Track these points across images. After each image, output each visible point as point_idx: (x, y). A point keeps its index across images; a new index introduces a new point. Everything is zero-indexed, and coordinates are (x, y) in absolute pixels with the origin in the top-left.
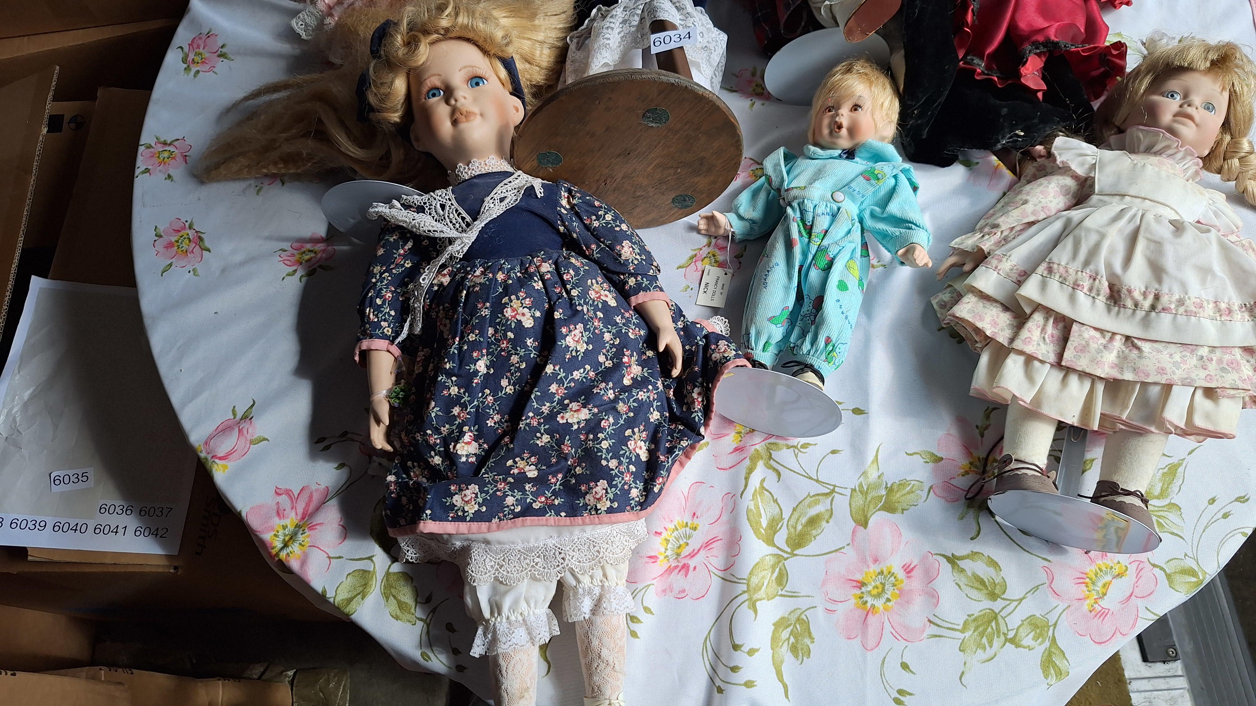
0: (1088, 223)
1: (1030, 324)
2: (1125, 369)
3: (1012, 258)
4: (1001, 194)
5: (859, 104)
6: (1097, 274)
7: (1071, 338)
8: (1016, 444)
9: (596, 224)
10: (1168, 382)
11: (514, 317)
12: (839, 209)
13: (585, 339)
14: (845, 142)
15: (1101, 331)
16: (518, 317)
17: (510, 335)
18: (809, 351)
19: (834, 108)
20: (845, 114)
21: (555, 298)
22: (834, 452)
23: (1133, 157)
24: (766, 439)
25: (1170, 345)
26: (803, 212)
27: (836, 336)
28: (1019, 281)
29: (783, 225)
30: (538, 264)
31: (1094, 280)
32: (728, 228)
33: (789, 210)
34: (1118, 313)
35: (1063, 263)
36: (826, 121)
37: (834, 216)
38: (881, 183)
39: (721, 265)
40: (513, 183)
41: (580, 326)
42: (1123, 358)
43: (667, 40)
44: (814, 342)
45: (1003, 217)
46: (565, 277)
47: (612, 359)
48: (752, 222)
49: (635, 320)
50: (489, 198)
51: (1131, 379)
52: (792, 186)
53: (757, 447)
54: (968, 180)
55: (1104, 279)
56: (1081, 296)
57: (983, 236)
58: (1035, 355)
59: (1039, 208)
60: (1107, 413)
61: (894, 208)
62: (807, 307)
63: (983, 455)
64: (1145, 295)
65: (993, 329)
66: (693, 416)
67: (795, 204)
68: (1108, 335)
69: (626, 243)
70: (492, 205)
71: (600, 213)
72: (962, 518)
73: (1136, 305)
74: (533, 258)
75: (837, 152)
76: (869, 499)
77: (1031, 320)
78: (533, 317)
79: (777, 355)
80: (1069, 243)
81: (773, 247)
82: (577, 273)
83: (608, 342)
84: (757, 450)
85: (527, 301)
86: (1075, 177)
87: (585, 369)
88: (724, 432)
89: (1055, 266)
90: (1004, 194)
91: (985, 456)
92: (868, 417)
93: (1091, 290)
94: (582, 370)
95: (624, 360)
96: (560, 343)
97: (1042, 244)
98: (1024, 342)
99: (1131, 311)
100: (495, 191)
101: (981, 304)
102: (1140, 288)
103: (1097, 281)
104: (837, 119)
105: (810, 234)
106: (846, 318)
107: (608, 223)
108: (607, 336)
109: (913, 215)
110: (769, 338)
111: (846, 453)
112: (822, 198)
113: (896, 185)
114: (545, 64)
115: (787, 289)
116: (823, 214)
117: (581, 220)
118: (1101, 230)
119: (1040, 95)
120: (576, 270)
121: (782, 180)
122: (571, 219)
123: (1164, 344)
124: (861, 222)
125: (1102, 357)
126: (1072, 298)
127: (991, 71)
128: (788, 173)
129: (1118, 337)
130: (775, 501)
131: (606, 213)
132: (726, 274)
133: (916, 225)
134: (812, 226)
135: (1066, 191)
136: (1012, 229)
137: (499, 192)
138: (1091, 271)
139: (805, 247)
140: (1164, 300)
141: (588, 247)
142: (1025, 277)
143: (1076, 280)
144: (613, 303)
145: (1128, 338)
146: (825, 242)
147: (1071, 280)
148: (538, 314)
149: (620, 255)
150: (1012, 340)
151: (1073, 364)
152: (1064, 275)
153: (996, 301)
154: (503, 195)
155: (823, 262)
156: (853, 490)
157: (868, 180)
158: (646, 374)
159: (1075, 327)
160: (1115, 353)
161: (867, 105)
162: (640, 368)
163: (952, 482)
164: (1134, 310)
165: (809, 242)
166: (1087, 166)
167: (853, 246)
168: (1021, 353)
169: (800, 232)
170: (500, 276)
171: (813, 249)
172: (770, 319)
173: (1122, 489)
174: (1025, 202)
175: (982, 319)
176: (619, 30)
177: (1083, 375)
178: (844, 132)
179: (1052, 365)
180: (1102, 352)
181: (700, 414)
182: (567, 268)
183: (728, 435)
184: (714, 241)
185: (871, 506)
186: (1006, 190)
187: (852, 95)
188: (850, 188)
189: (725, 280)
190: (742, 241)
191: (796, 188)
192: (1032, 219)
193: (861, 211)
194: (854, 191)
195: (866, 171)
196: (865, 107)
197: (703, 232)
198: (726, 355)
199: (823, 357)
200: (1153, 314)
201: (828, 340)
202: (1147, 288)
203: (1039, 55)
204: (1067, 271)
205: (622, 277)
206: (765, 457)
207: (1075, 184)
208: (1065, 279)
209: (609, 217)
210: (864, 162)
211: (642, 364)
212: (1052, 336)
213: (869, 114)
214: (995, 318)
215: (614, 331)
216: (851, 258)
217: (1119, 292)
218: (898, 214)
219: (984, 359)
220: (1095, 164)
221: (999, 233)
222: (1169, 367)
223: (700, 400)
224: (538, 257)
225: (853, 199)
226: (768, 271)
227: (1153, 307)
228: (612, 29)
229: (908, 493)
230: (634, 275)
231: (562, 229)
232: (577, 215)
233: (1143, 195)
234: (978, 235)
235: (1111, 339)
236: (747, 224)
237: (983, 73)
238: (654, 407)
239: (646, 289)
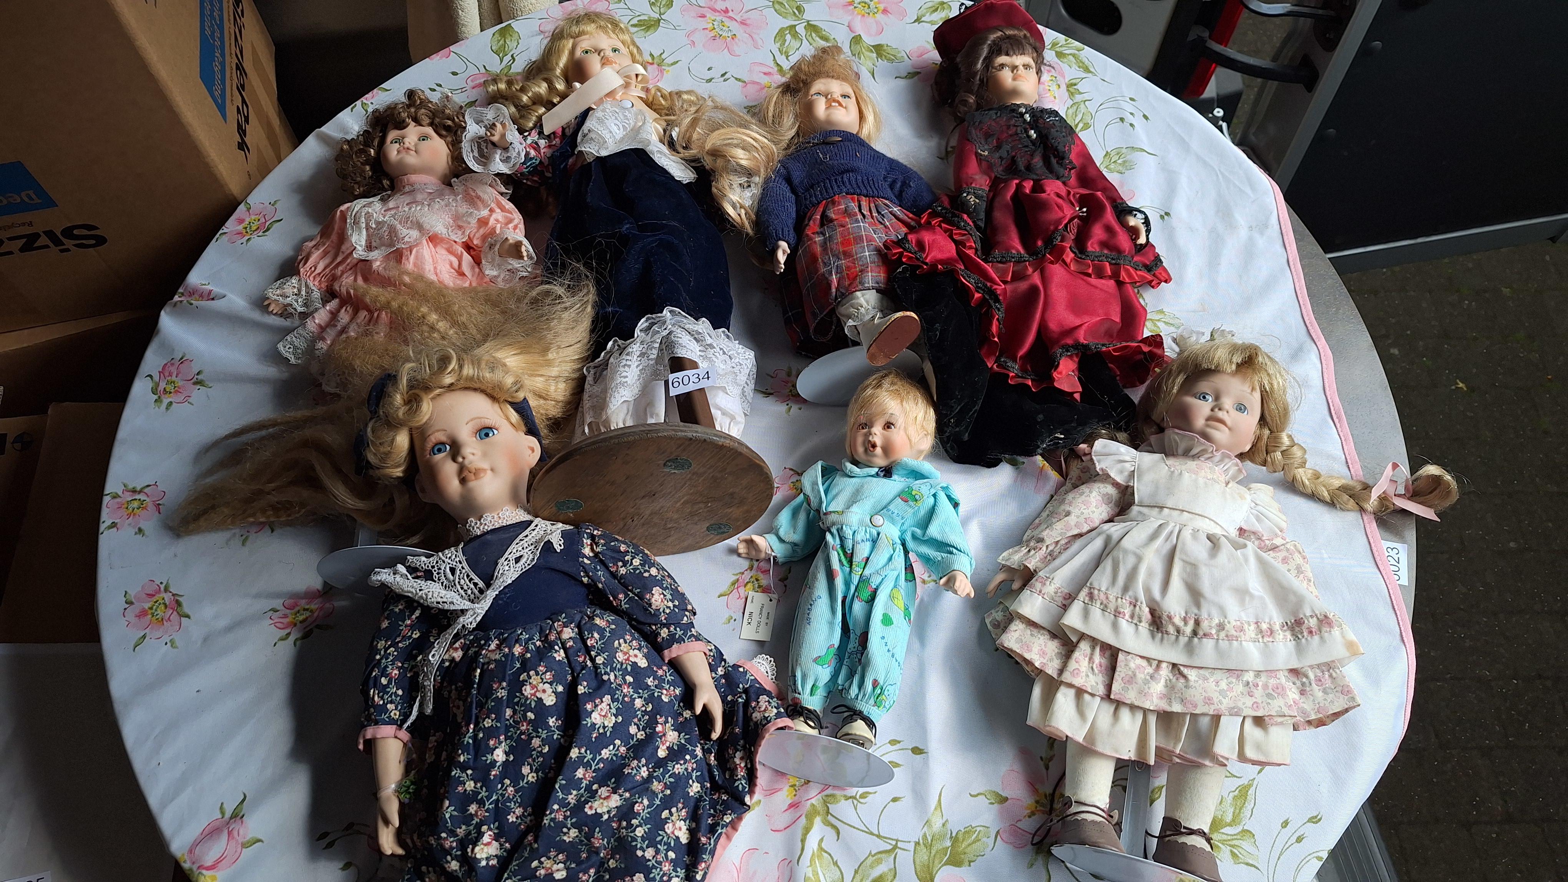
0: (1126, 543)
1: (1077, 654)
2: (1173, 700)
3: (1055, 581)
4: (1048, 497)
5: (892, 421)
6: (1137, 601)
7: (1118, 669)
8: (1076, 785)
9: (623, 571)
10: (1215, 713)
11: (534, 695)
12: (878, 534)
13: (614, 711)
14: (881, 461)
15: (1148, 659)
16: (539, 695)
17: (531, 715)
18: (857, 695)
19: (868, 425)
20: (877, 433)
21: (579, 669)
22: (895, 800)
23: (1171, 461)
24: (822, 791)
25: (1216, 671)
26: (842, 539)
27: (883, 678)
28: (1064, 605)
29: (823, 552)
30: (559, 630)
31: (1135, 606)
32: (770, 552)
33: (829, 537)
34: (1162, 639)
35: (1103, 589)
36: (860, 440)
37: (875, 541)
38: (919, 504)
39: (765, 590)
40: (530, 537)
41: (607, 699)
42: (1170, 687)
43: (686, 380)
44: (861, 685)
45: (1048, 530)
46: (589, 643)
47: (644, 729)
48: (794, 544)
49: (669, 677)
50: (503, 559)
51: (1180, 711)
52: (830, 509)
53: (813, 801)
54: (1015, 481)
55: (1144, 605)
56: (1123, 623)
57: (1029, 551)
58: (1084, 688)
59: (1082, 519)
60: (1162, 745)
61: (934, 531)
62: (853, 644)
63: (1049, 790)
64: (1185, 620)
65: (1042, 660)
66: (736, 784)
67: (834, 530)
68: (1155, 663)
69: (656, 590)
70: (507, 568)
71: (626, 558)
72: (1031, 865)
73: (1178, 631)
74: (553, 623)
75: (874, 471)
76: (933, 852)
77: (1078, 649)
78: (555, 692)
79: (827, 697)
80: (1108, 565)
81: (815, 578)
82: (602, 637)
83: (639, 710)
84: (813, 805)
85: (548, 676)
86: (1116, 484)
87: (614, 745)
88: (777, 786)
89: (1096, 592)
90: (1052, 497)
91: (1051, 791)
92: (928, 757)
93: (1132, 617)
94: (612, 747)
95: (657, 729)
96: (585, 722)
97: (1083, 564)
98: (1074, 674)
99: (1174, 637)
100: (509, 550)
101: (1029, 632)
102: (1180, 614)
103: (1137, 608)
104: (870, 438)
105: (851, 563)
106: (893, 656)
107: (635, 569)
108: (638, 703)
109: (953, 538)
110: (816, 681)
111: (907, 801)
112: (861, 523)
113: (935, 505)
114: (561, 398)
115: (831, 624)
116: (863, 541)
117: (607, 567)
118: (1138, 551)
119: (1077, 396)
120: (601, 631)
121: (821, 502)
122: (595, 568)
123: (1210, 671)
124: (904, 545)
125: (1149, 688)
126: (1115, 626)
127: (1026, 373)
128: (826, 492)
129: (1164, 665)
130: (836, 864)
131: (633, 558)
132: (771, 600)
133: (957, 549)
134: (852, 554)
135: (1107, 499)
136: (1057, 543)
137: (515, 551)
138: (1130, 597)
139: (847, 576)
140: (1205, 625)
141: (615, 598)
142: (1070, 600)
143: (1117, 607)
144: (643, 663)
145: (1174, 665)
146: (867, 572)
147: (1112, 607)
148: (560, 689)
149: (650, 605)
150: (1061, 672)
151: (1122, 697)
152: (1105, 602)
153: (1044, 628)
154: (518, 554)
155: (866, 594)
156: (917, 844)
157: (906, 501)
158: (683, 741)
159: (1121, 656)
160: (1163, 682)
161: (900, 421)
162: (676, 733)
163: (1019, 824)
164: (1177, 637)
165: (851, 571)
166: (1126, 474)
167: (896, 573)
168: (1070, 686)
169: (840, 561)
170: (517, 650)
171: (855, 579)
172: (815, 660)
173: (1185, 828)
174: (1068, 514)
175: (1029, 650)
176: (637, 363)
177: (1133, 708)
178: (878, 450)
179: (1102, 698)
180: (1149, 682)
181: (743, 782)
182: (591, 632)
183: (780, 790)
184: (756, 564)
185: (937, 861)
186: (1053, 493)
187: (883, 413)
188: (888, 510)
189: (770, 607)
190: (784, 564)
191: (834, 512)
192: (1076, 532)
193: (903, 532)
194: (893, 513)
195: (903, 491)
196: (898, 425)
197: (743, 555)
198: (766, 715)
199: (872, 701)
200: (1196, 640)
201: (875, 683)
202: (1186, 613)
203: (1071, 357)
204: (1107, 598)
205: (654, 627)
206: (821, 812)
207: (1116, 492)
208: (1106, 606)
209: (636, 562)
210: (903, 479)
211: (678, 728)
212: (1101, 666)
213: (902, 432)
214: (1043, 647)
215: (646, 695)
216: (895, 587)
217: (1160, 618)
218: (939, 538)
219: (1037, 692)
220: (1134, 471)
221: (1044, 548)
222: (1216, 697)
223: (743, 765)
224: (559, 621)
225: (893, 521)
226: (811, 605)
227: (1195, 633)
228: (629, 366)
229: (974, 842)
230: (667, 625)
231: (585, 580)
232: (602, 562)
233: (1181, 508)
234: (1024, 550)
235: (1158, 666)
236: (789, 546)
237: (1017, 376)
238: (694, 778)
239: (680, 640)
